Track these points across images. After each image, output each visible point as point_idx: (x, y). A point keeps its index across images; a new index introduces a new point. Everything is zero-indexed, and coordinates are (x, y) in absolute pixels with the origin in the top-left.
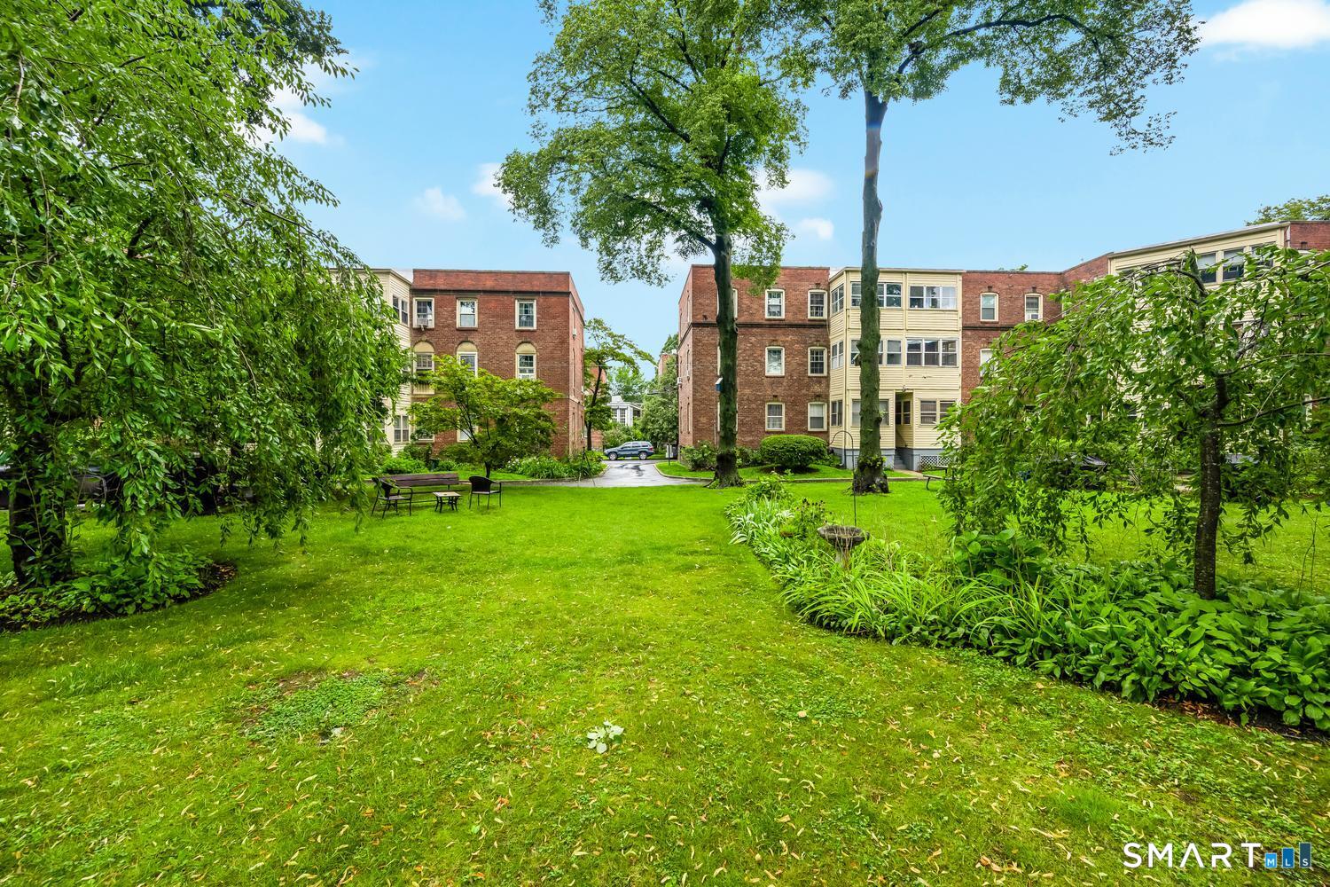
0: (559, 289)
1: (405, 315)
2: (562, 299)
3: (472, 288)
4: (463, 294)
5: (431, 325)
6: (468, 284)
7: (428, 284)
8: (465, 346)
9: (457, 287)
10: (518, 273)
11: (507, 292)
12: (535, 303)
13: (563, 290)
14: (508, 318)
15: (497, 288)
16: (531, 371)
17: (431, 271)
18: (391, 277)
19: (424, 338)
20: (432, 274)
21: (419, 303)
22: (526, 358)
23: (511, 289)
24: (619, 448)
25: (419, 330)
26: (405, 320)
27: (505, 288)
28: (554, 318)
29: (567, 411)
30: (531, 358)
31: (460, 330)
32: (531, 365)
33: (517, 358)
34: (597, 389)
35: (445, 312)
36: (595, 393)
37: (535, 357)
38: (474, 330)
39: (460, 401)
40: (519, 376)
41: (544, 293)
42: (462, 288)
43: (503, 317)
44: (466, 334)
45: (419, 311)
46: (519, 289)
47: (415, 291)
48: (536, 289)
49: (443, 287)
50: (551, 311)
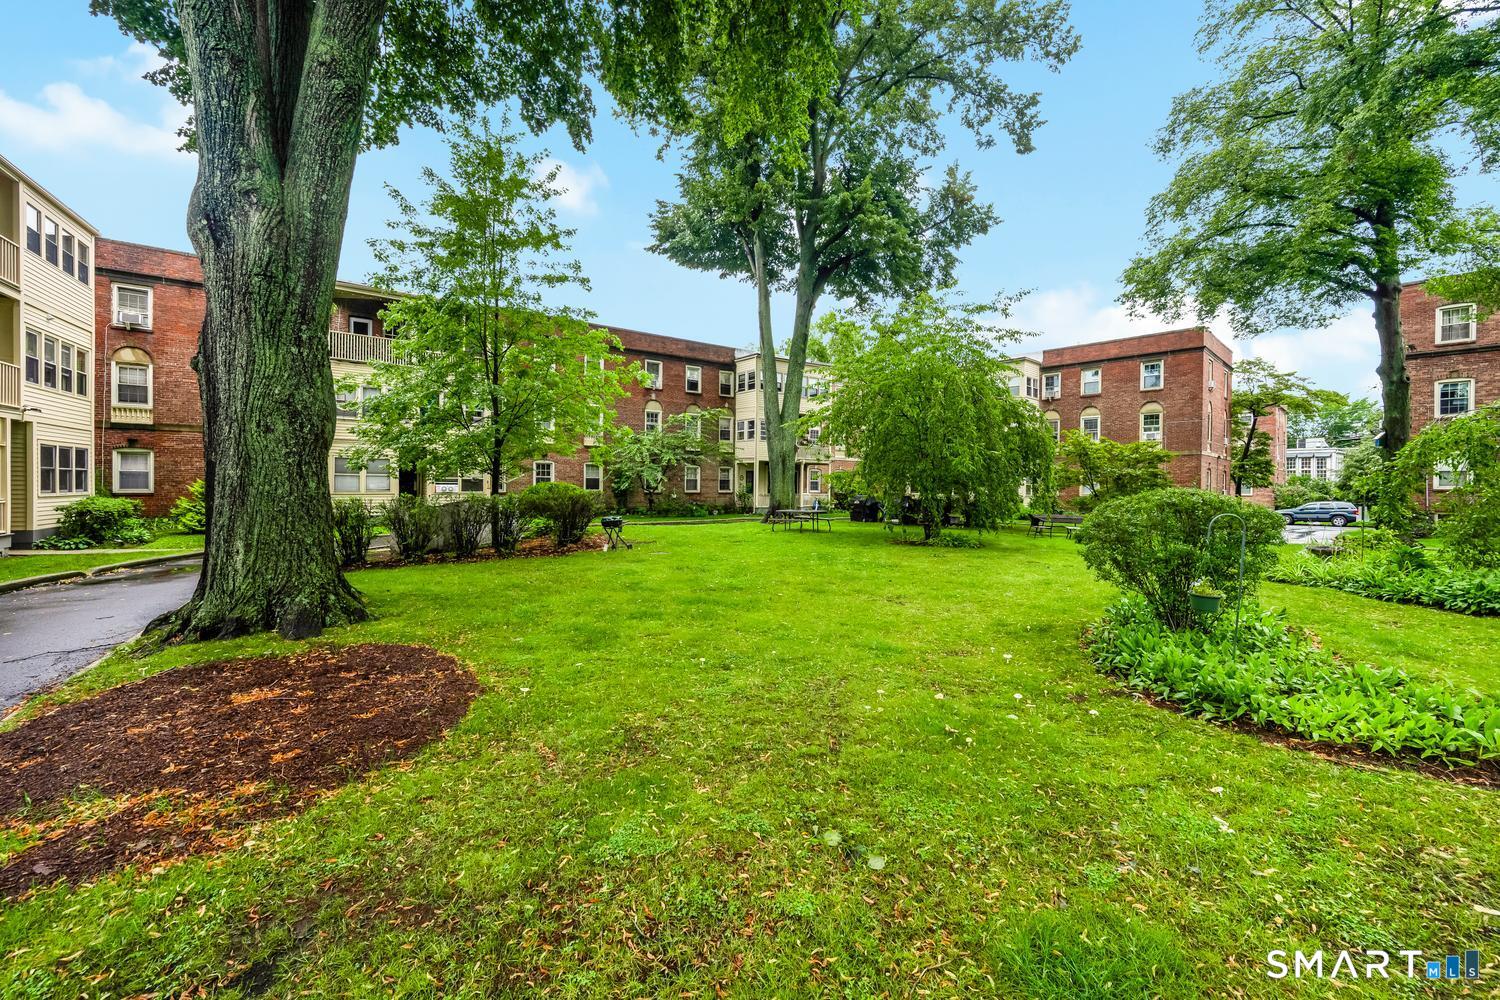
0: (1191, 345)
1: (1036, 390)
2: (1194, 355)
3: (1097, 359)
4: (1087, 365)
5: (1058, 396)
6: (1093, 356)
7: (1056, 361)
8: (1088, 411)
9: (1081, 360)
10: (1143, 337)
11: (1131, 357)
12: (1162, 364)
13: (1195, 346)
14: (1131, 381)
15: (1123, 355)
16: (1157, 429)
17: (1058, 350)
18: (1026, 363)
19: (1052, 407)
20: (1059, 352)
21: (1047, 379)
22: (1152, 417)
23: (1136, 353)
24: (1297, 509)
25: (1047, 401)
26: (1036, 395)
27: (1130, 354)
28: (1185, 374)
29: (1198, 468)
30: (1157, 417)
31: (1083, 397)
32: (1157, 423)
33: (1142, 418)
34: (1250, 439)
35: (1070, 383)
36: (1248, 445)
37: (1161, 415)
38: (1098, 396)
39: (1084, 465)
40: (1143, 437)
41: (1173, 352)
42: (1086, 360)
43: (1127, 381)
44: (1090, 400)
45: (1047, 385)
46: (1145, 352)
47: (1044, 369)
48: (1164, 349)
49: (1069, 362)
50: (1181, 368)
